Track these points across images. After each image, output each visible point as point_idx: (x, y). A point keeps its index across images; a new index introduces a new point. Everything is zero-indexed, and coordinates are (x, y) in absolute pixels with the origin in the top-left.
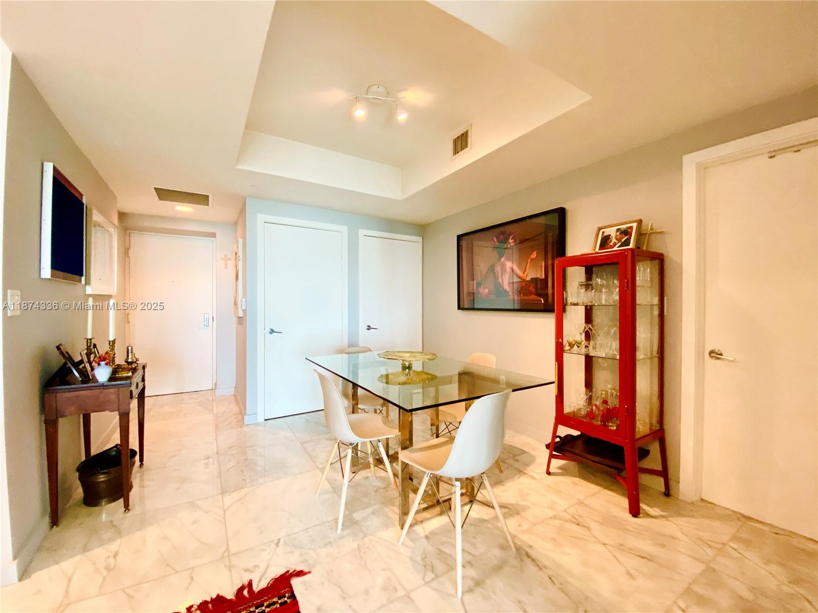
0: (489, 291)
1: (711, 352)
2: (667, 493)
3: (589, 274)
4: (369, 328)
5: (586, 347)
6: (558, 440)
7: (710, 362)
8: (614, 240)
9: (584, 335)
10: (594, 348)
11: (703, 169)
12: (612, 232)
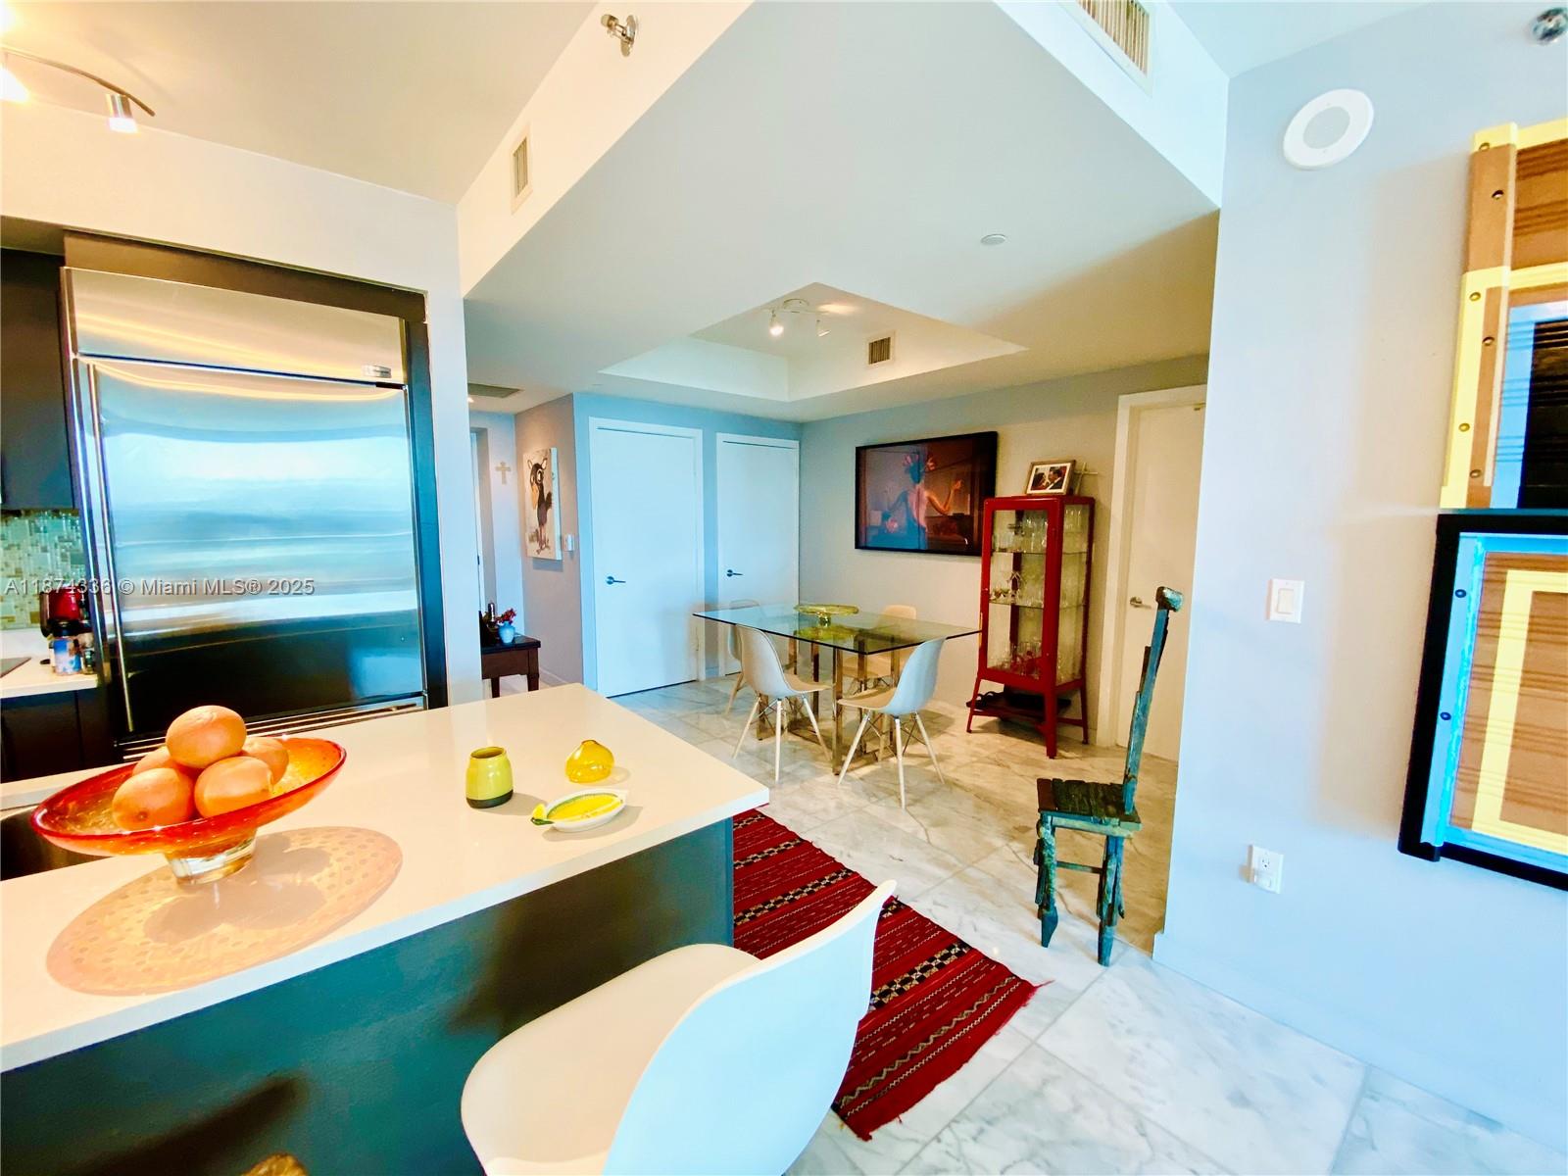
0: (900, 527)
1: (1133, 600)
2: (1086, 741)
3: (1020, 516)
4: (730, 573)
5: (1013, 596)
6: (979, 698)
7: (1131, 610)
8: (1047, 480)
9: (1011, 582)
10: (1021, 597)
11: (1135, 413)
12: (1045, 469)
